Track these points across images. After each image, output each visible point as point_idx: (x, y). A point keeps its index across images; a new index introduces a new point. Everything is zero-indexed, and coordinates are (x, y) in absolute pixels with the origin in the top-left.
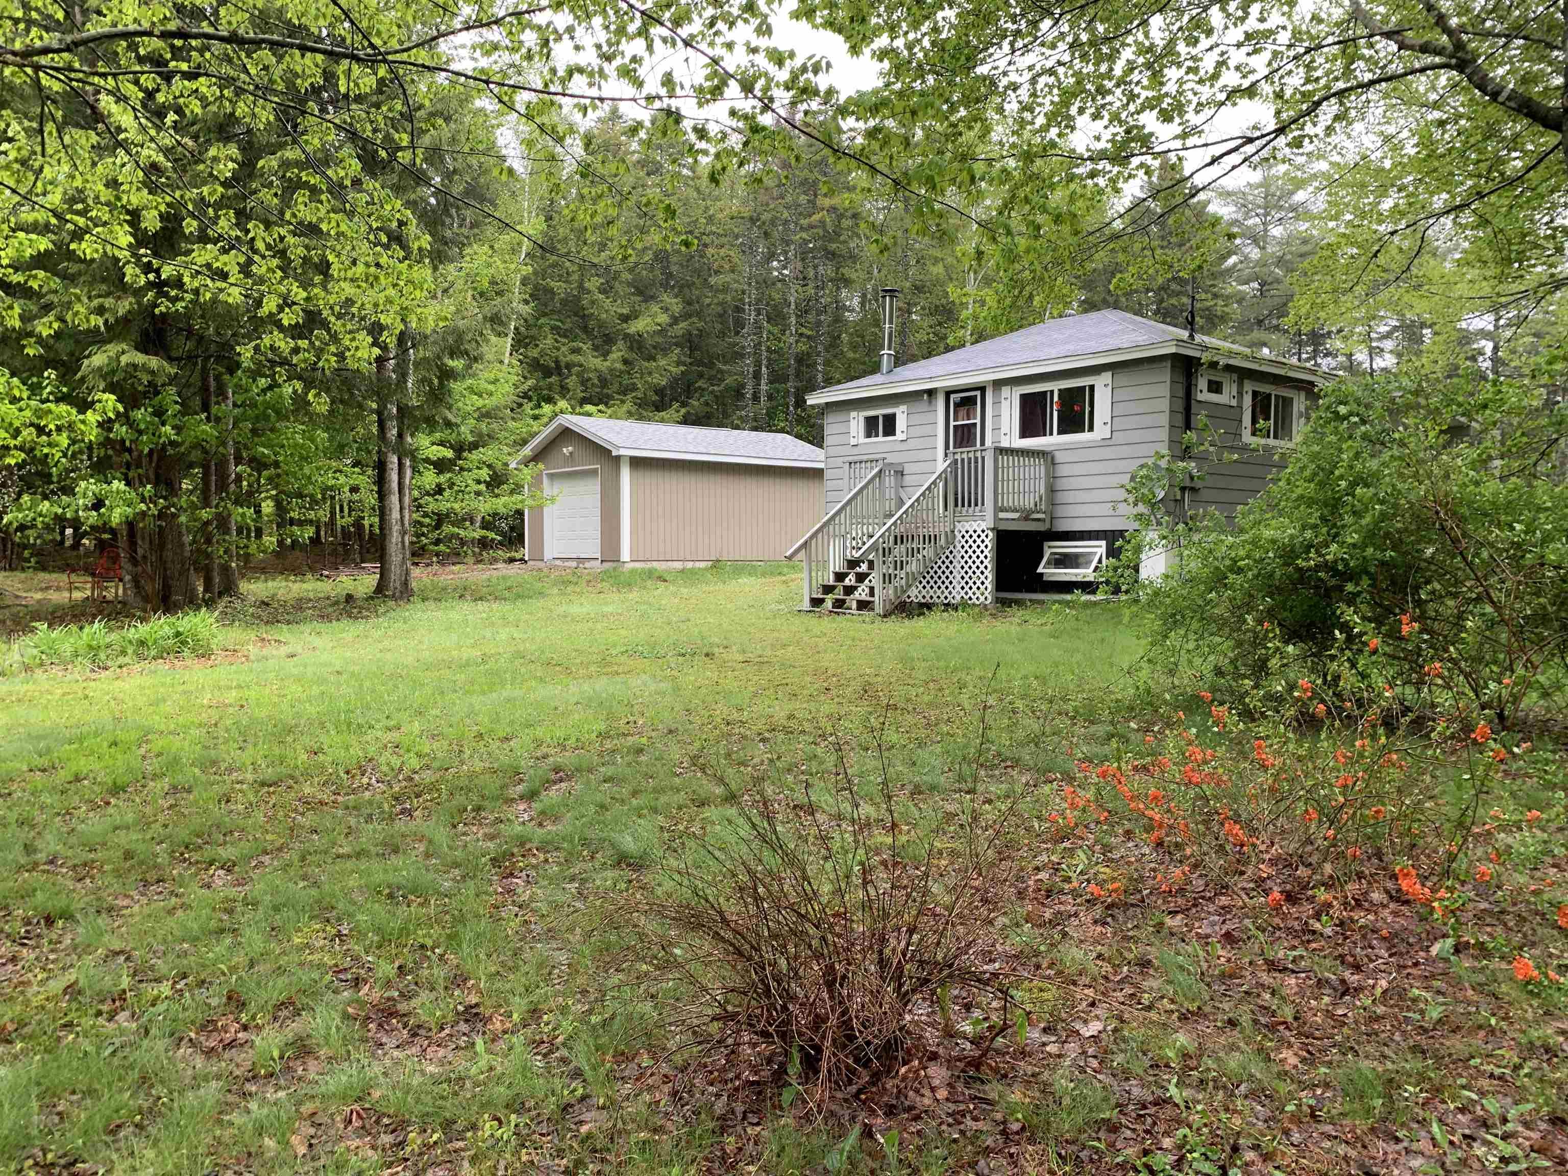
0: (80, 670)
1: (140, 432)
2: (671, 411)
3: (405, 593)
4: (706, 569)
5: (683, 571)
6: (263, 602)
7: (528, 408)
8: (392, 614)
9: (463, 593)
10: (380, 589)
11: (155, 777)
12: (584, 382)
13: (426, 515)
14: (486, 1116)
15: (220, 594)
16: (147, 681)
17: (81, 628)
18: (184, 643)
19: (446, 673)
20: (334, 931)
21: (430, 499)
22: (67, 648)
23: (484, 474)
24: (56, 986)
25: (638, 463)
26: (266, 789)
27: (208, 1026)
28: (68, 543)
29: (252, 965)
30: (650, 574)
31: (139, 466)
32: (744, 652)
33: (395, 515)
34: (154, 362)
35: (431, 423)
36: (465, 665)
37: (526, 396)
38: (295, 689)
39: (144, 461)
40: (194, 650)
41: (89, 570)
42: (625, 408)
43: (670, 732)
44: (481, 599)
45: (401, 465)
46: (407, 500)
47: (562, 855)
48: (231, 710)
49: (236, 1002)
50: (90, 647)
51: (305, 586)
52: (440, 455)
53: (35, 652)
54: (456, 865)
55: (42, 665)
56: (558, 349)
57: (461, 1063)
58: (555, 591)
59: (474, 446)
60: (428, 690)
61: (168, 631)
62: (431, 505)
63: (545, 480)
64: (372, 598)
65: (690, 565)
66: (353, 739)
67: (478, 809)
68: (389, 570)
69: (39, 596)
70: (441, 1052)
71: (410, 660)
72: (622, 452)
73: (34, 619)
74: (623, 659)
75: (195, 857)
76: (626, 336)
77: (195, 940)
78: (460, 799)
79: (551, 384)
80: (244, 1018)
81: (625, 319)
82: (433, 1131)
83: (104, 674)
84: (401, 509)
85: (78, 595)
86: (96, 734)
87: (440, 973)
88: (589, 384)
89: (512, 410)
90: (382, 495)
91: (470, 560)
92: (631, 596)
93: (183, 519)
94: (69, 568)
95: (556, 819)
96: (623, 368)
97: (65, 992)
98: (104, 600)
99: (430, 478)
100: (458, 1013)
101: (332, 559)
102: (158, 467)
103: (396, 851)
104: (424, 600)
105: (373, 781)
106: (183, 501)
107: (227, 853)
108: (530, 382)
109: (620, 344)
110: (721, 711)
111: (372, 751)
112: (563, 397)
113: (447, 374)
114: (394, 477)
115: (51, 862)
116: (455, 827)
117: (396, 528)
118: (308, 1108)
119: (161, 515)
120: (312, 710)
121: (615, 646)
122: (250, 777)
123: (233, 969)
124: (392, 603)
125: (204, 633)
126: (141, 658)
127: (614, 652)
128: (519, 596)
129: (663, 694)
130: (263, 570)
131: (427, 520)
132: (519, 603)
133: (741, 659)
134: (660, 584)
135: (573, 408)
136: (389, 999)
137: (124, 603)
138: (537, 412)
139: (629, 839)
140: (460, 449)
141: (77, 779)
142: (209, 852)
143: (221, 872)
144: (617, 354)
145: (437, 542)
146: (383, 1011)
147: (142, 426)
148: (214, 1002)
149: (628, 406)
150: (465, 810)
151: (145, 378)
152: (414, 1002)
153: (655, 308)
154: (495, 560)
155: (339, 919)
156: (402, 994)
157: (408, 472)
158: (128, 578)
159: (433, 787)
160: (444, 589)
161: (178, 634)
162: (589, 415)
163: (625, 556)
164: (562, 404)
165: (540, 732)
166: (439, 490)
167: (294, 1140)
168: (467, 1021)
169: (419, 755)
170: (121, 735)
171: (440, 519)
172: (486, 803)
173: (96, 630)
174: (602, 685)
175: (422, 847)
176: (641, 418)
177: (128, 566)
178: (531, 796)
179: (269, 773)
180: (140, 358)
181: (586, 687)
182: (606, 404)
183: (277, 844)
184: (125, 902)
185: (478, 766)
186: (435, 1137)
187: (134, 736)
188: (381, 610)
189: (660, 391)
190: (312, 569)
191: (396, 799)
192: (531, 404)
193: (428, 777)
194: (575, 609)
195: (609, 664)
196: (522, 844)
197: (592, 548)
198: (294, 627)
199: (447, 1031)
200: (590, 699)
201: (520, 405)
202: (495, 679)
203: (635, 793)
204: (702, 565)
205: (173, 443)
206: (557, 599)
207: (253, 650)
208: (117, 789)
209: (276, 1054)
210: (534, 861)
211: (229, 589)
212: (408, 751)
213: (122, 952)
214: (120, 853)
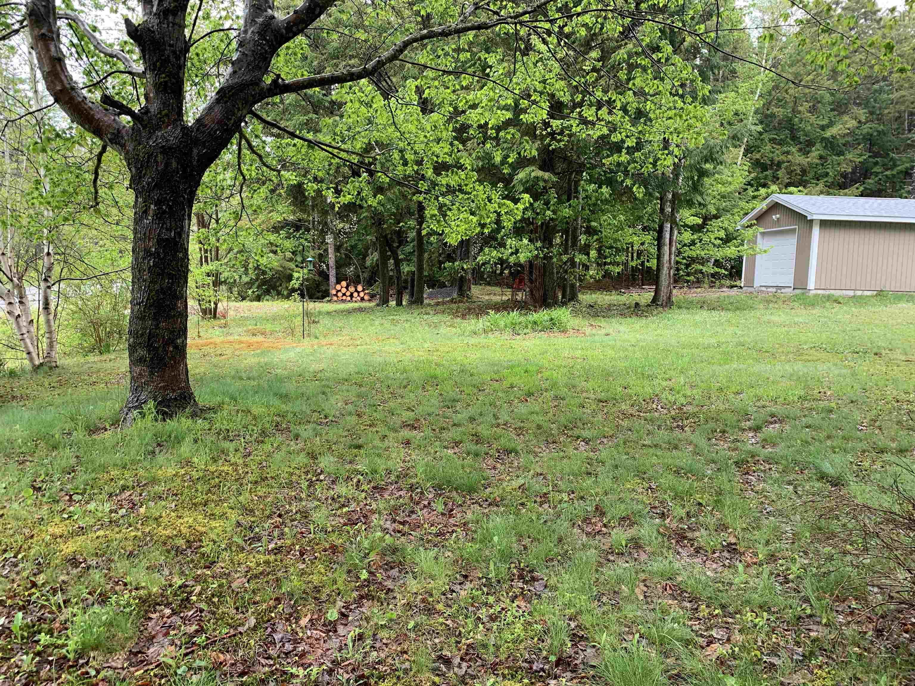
0: (507, 335)
1: (538, 214)
2: (853, 188)
3: (669, 303)
4: (872, 296)
5: (854, 296)
6: (590, 305)
7: (750, 192)
8: (661, 315)
9: (702, 305)
10: (655, 300)
11: (546, 390)
12: (790, 173)
13: (684, 258)
14: (748, 609)
15: (570, 300)
16: (537, 342)
17: (508, 314)
18: (554, 324)
19: (695, 351)
20: (648, 485)
21: (687, 248)
22: (502, 323)
23: (722, 234)
24: (515, 484)
25: (825, 224)
26: (601, 404)
27: (587, 520)
28: (498, 272)
29: (606, 493)
30: (829, 298)
31: (536, 232)
32: (906, 354)
33: (666, 257)
34: (546, 175)
35: (690, 204)
36: (707, 347)
37: (749, 184)
38: (611, 353)
39: (539, 230)
40: (558, 328)
41: (509, 286)
42: (818, 188)
43: (852, 402)
44: (713, 309)
45: (671, 228)
46: (673, 249)
47: (781, 467)
48: (579, 360)
49: (600, 511)
50: (512, 324)
51: (612, 297)
52: (695, 223)
53: (489, 324)
54: (714, 462)
55: (492, 330)
56: (773, 153)
57: (727, 574)
58: (761, 306)
59: (716, 217)
60: (686, 359)
61: (547, 317)
62: (688, 252)
63: (759, 236)
64: (649, 306)
65: (859, 293)
66: (646, 382)
67: (723, 432)
68: (660, 290)
69: (487, 297)
70: (714, 566)
71: (673, 342)
72: (815, 217)
73: (486, 308)
74: (812, 351)
75: (570, 433)
76: (823, 139)
77: (575, 475)
78: (711, 425)
79: (767, 175)
80: (605, 521)
81: (823, 128)
82: (715, 608)
83: (518, 337)
84: (670, 254)
85: (505, 298)
86: (518, 366)
87: (711, 521)
88: (793, 174)
89: (739, 193)
90: (660, 247)
91: (706, 286)
92: (814, 312)
93: (555, 260)
94: (498, 284)
95: (774, 445)
96: (818, 161)
97: (519, 488)
98: (516, 301)
99: (687, 236)
100: (723, 546)
101: (626, 283)
102: (545, 232)
103: (676, 448)
104: (680, 307)
105: (659, 407)
106: (555, 250)
107: (586, 434)
108: (753, 175)
109: (818, 145)
110: (891, 392)
111: (658, 390)
112: (775, 183)
113: (703, 173)
114: (667, 236)
115: (505, 425)
116: (709, 439)
117: (666, 265)
118: (642, 576)
119: (545, 257)
120: (622, 365)
121: (806, 343)
122: (592, 396)
123: (597, 494)
124: (660, 309)
125: (564, 319)
126: (534, 330)
127: (805, 347)
128: (738, 309)
129: (845, 377)
130: (589, 288)
131: (685, 261)
132: (738, 312)
133: (904, 358)
134: (835, 304)
135: (780, 189)
136: (681, 529)
137: (525, 302)
138: (756, 193)
139: (828, 465)
140: (706, 219)
141: (512, 387)
142: (576, 432)
143: (583, 443)
144: (815, 153)
145: (688, 275)
146: (679, 534)
147: (538, 211)
148: (589, 509)
149: (821, 186)
150: (716, 431)
151: (541, 184)
152: (697, 534)
153: (846, 118)
154: (721, 286)
155: (649, 479)
156: (689, 528)
157: (676, 232)
158: (528, 290)
159: (694, 415)
160: (692, 302)
161: (552, 319)
162: (791, 193)
163: (811, 285)
164: (774, 187)
165: (760, 392)
166: (693, 243)
167: (637, 590)
168: (729, 551)
169: (685, 396)
170: (530, 368)
171: (693, 260)
172: (727, 429)
173: (515, 315)
174: (799, 367)
175: (691, 448)
176: (829, 194)
177: (528, 284)
178: (757, 429)
179: (603, 396)
180: (540, 173)
181: (787, 367)
182: (804, 187)
183: (611, 434)
184: (540, 450)
185: (722, 407)
186: (717, 612)
187: (535, 368)
188: (655, 313)
189: (844, 175)
190: (616, 289)
191: (674, 419)
192: (752, 189)
193: (690, 409)
194: (775, 318)
195: (802, 354)
196: (753, 456)
197: (788, 280)
198: (607, 319)
199: (717, 554)
200: (792, 375)
201: (746, 190)
202: (727, 357)
203: (829, 437)
204: (869, 293)
205: (552, 219)
206: (763, 312)
207: (588, 330)
208: (530, 394)
209: (624, 543)
210: (762, 468)
211: (573, 297)
212: (678, 393)
213: (541, 474)
214: (535, 425)
